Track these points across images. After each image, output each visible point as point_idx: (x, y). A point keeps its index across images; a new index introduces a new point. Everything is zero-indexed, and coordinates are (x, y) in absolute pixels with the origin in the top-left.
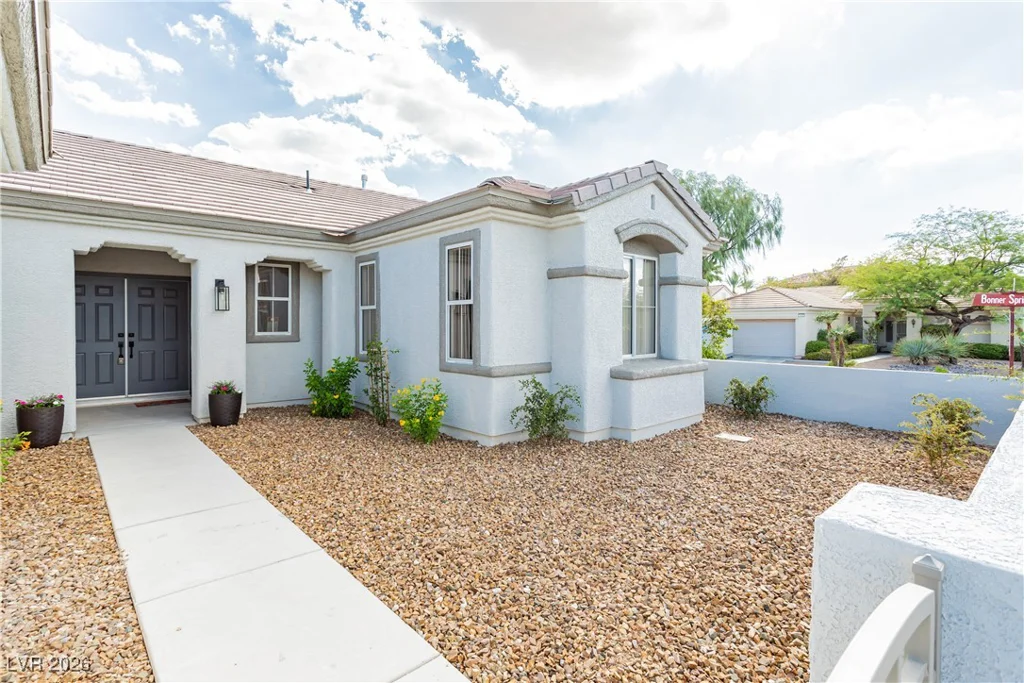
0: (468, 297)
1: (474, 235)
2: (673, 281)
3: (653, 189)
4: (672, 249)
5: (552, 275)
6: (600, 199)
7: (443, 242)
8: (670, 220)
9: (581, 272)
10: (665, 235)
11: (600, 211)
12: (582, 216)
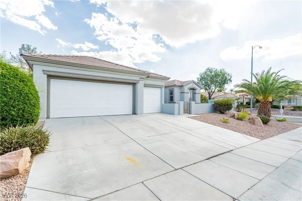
0: (172, 95)
1: (173, 89)
2: (196, 93)
3: (193, 83)
4: (195, 90)
5: (181, 93)
6: (186, 85)
7: (169, 89)
8: (195, 86)
9: (184, 93)
10: (195, 88)
11: (186, 86)
12: (184, 87)
